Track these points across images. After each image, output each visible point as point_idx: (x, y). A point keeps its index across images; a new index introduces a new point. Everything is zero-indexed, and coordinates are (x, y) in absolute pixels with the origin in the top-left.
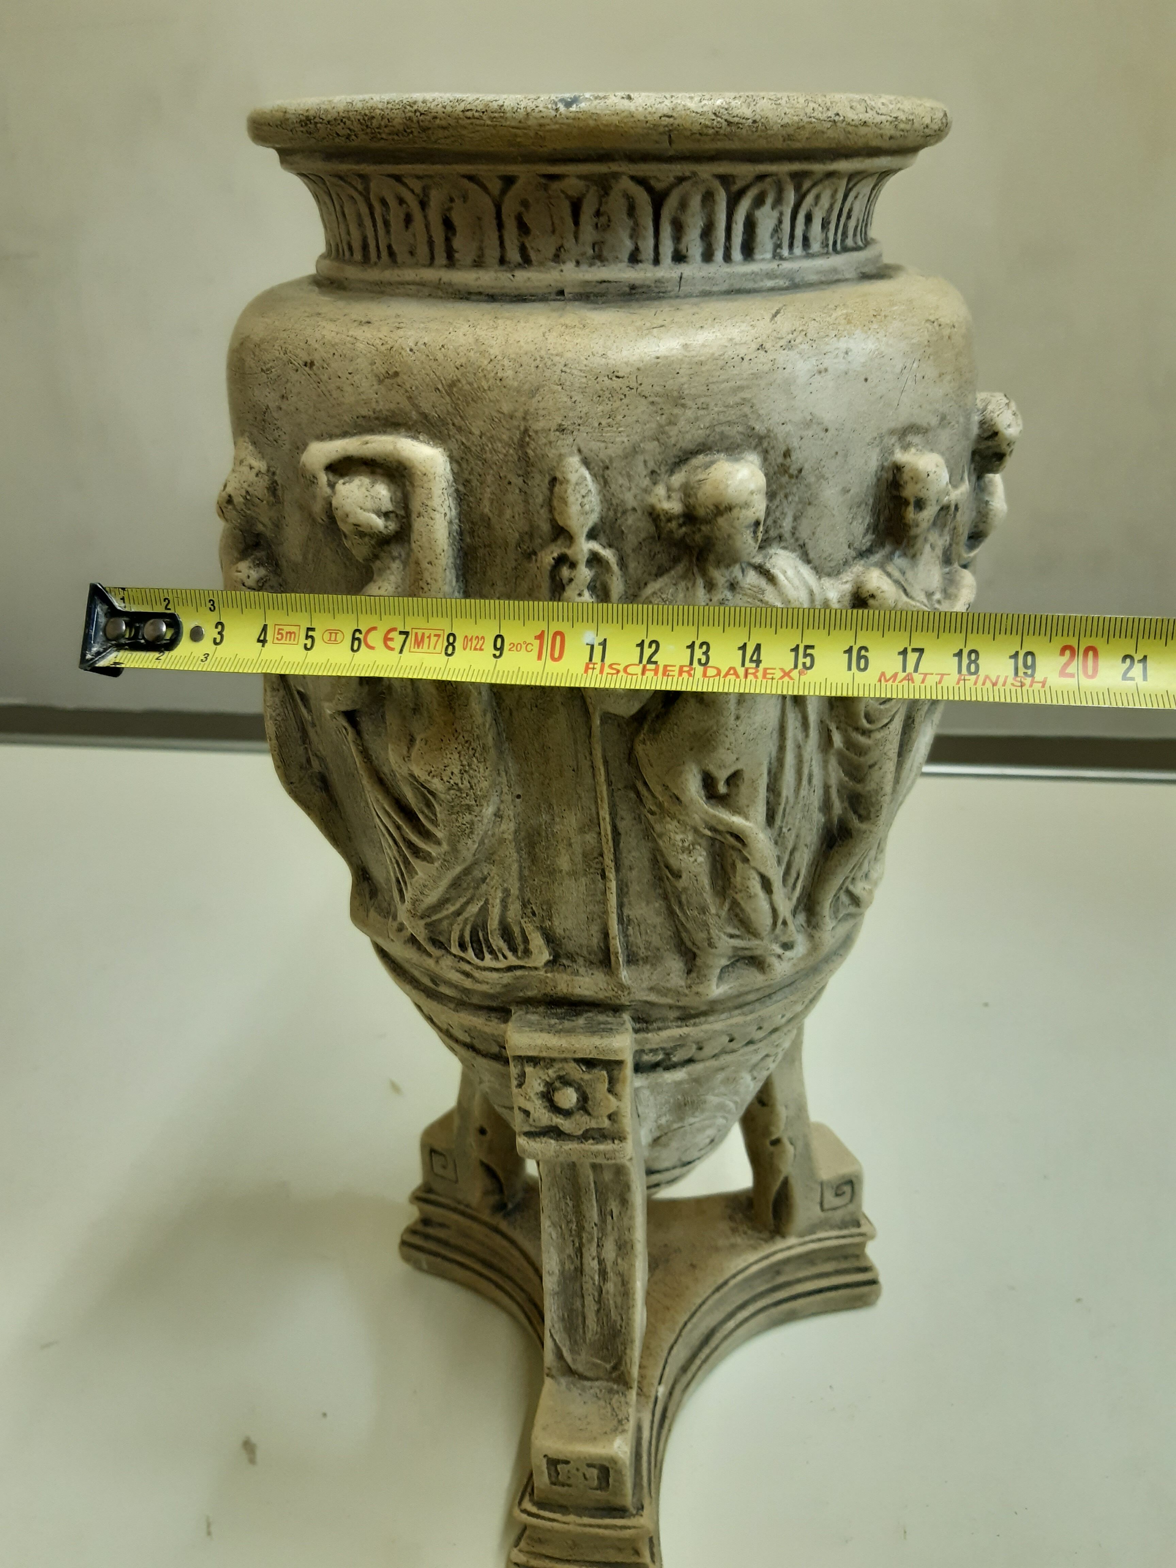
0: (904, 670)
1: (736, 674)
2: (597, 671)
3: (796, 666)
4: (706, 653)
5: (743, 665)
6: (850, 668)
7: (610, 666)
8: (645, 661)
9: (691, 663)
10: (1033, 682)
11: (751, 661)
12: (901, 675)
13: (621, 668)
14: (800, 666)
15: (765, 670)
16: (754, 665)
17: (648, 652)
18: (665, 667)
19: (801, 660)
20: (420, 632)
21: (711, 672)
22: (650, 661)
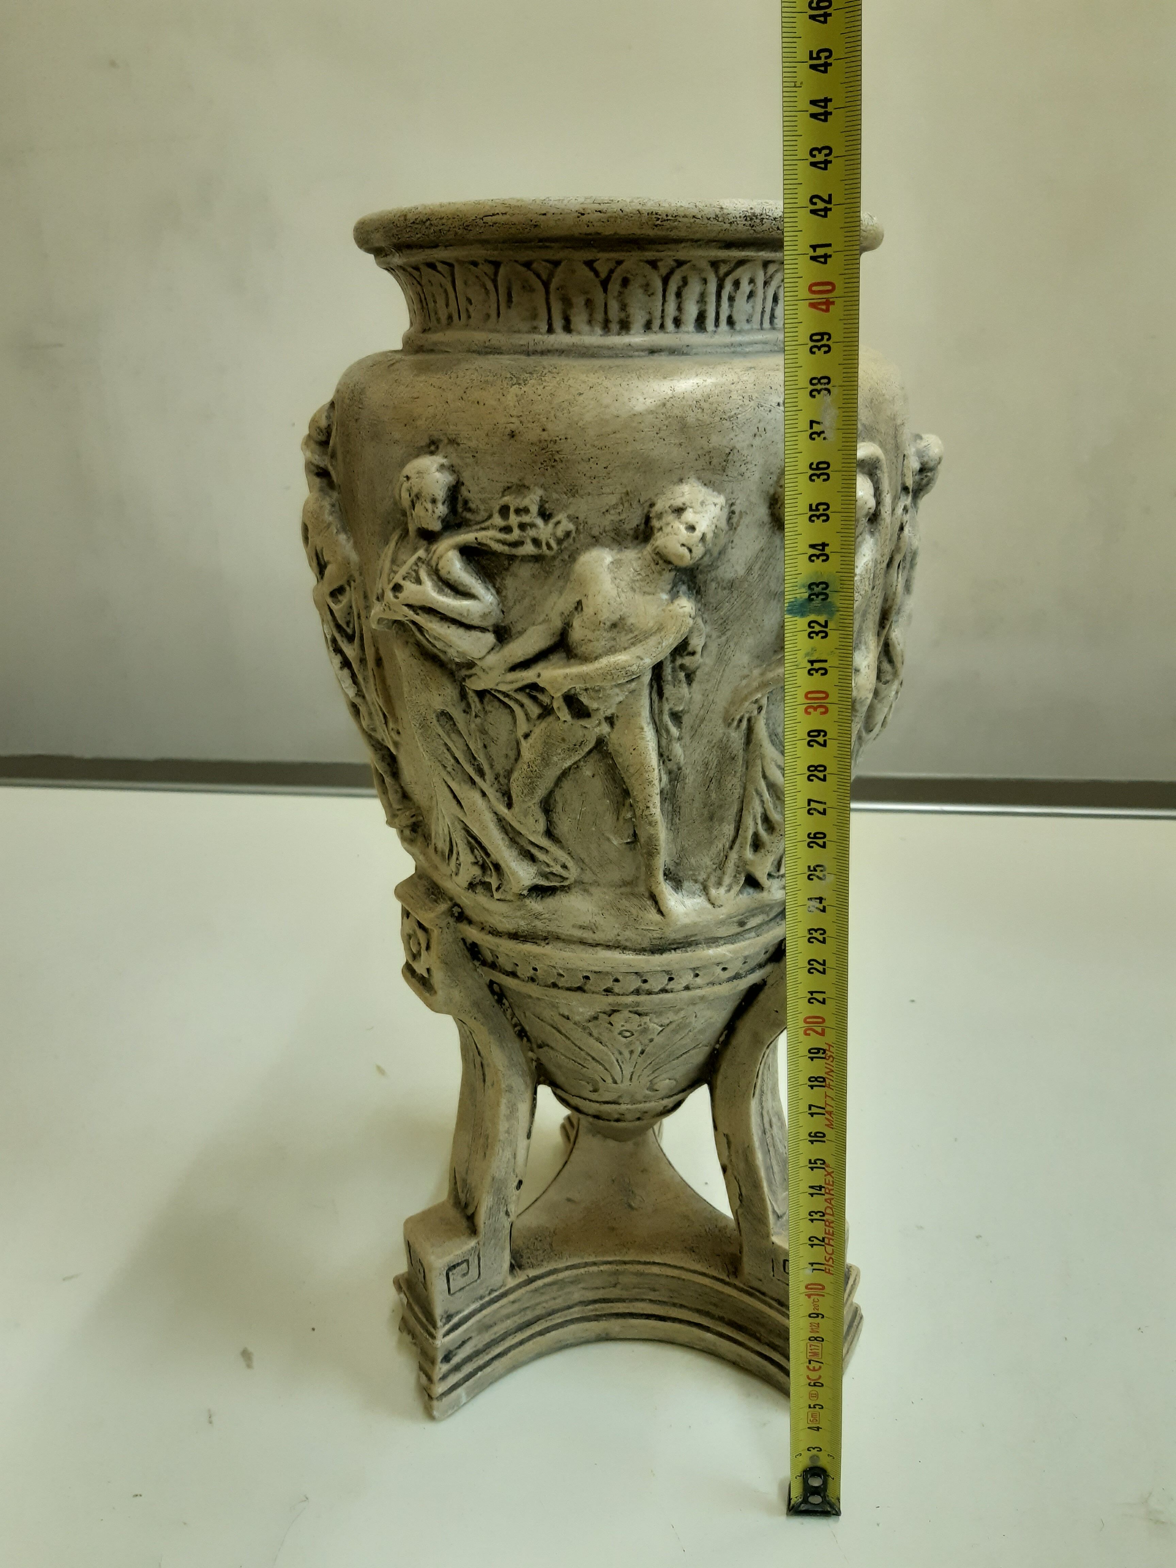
0: (824, 1114)
1: (831, 1199)
2: (831, 1268)
3: (824, 1168)
4: (816, 1213)
5: (824, 1195)
6: (824, 1142)
7: (828, 1261)
8: (823, 1243)
9: (823, 1220)
10: (829, 1051)
11: (821, 1190)
12: (827, 1116)
13: (828, 1257)
14: (823, 1166)
15: (826, 1183)
16: (823, 1189)
17: (816, 1242)
18: (826, 1233)
19: (819, 1165)
20: (809, 1354)
21: (829, 1211)
22: (823, 1240)
